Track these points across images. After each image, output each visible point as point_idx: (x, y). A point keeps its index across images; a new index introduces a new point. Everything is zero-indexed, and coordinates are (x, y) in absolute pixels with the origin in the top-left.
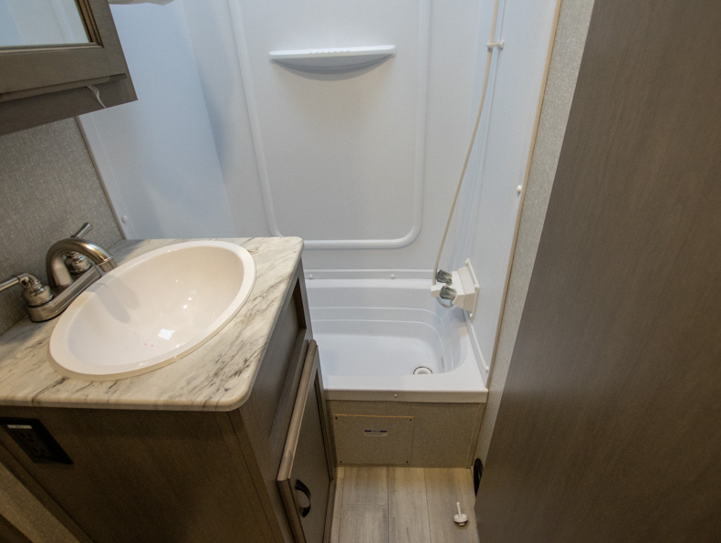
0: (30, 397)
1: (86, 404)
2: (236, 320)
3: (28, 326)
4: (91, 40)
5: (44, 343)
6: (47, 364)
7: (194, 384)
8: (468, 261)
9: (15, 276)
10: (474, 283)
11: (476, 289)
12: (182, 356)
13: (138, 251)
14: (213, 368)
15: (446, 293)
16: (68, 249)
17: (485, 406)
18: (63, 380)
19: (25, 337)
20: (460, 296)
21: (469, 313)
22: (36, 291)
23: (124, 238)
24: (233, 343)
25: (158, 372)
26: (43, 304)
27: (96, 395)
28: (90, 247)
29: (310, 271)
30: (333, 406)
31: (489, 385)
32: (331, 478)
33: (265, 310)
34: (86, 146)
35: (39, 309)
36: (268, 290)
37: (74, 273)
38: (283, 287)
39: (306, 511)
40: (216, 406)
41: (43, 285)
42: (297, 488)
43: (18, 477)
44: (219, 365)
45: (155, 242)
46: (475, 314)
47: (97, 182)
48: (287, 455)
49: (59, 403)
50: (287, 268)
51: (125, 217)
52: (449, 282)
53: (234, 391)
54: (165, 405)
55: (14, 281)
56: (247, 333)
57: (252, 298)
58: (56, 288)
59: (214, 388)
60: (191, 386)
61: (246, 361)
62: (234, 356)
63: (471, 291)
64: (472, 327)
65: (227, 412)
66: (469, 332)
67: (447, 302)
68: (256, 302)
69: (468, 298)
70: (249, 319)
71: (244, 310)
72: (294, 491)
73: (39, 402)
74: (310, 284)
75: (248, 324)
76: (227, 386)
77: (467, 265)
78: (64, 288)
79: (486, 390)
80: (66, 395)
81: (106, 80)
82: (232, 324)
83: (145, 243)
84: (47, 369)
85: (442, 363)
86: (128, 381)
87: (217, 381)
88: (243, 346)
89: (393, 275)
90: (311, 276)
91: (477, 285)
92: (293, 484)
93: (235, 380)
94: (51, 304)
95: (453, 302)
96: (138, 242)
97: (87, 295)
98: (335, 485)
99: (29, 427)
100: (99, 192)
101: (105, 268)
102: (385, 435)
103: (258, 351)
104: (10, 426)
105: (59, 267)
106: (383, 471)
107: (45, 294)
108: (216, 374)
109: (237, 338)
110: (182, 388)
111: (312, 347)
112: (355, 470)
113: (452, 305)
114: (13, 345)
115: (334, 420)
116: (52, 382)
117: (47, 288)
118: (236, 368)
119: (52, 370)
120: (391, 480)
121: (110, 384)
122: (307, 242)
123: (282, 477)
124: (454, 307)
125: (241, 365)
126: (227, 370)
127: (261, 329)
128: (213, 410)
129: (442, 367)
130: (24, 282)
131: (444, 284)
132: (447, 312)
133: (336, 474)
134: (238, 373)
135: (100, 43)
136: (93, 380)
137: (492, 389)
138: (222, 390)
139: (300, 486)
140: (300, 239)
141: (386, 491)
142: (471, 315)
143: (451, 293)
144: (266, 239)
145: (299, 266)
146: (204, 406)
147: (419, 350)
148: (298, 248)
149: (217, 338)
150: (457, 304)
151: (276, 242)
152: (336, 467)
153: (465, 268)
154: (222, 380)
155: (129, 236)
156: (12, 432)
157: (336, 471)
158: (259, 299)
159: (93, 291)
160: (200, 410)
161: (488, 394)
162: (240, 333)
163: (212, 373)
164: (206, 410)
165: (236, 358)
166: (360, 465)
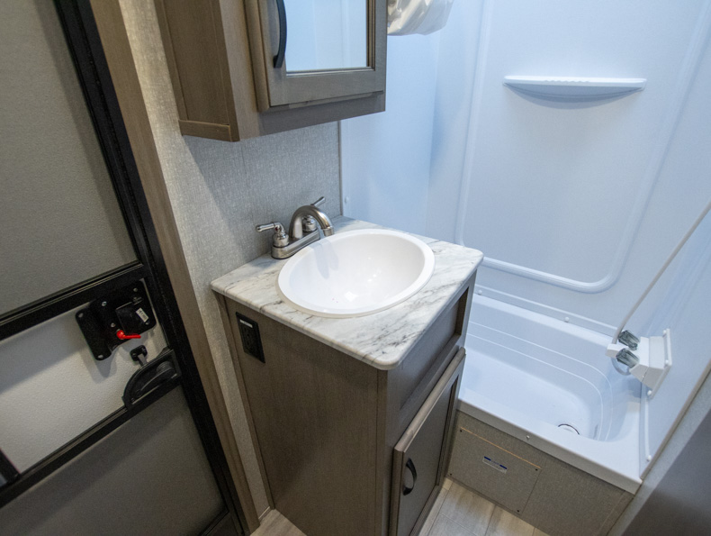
0: (260, 306)
1: (290, 323)
2: (407, 303)
3: (269, 260)
4: (368, 65)
5: (275, 273)
6: (274, 288)
7: (362, 339)
8: (667, 331)
9: (273, 223)
10: (666, 358)
11: (666, 365)
12: (358, 316)
13: (349, 227)
14: (378, 333)
15: (624, 357)
16: (307, 212)
17: (632, 498)
18: (281, 302)
19: (266, 265)
20: (641, 366)
21: (648, 389)
22: (281, 237)
23: (342, 214)
24: (398, 320)
25: (340, 320)
26: (282, 247)
27: (297, 320)
28: (322, 215)
29: (481, 286)
30: (461, 419)
31: (645, 475)
32: (437, 484)
33: (432, 303)
34: (339, 140)
35: (279, 249)
36: (440, 288)
37: (306, 232)
38: (453, 290)
39: (407, 491)
40: (373, 362)
41: (286, 233)
42: (407, 465)
43: (233, 358)
44: (383, 332)
45: (362, 223)
46: (655, 393)
47: (338, 168)
48: (409, 432)
49: (275, 316)
50: (463, 275)
51: (348, 199)
52: (634, 346)
53: (388, 356)
54: (338, 346)
55: (271, 226)
56: (412, 317)
57: (424, 290)
58: (292, 239)
59: (375, 348)
60: (359, 340)
61: (404, 337)
62: (396, 330)
63: (659, 364)
64: (647, 407)
65: (378, 370)
66: (641, 411)
67: (624, 368)
68: (426, 295)
69: (652, 372)
70: (417, 306)
71: (415, 298)
72: (404, 467)
73: (264, 311)
74: (476, 299)
75: (415, 309)
76: (385, 350)
77: (664, 336)
78: (297, 240)
79: (640, 481)
80: (279, 312)
81: (369, 95)
82: (402, 305)
83: (355, 222)
84: (273, 292)
85: (596, 431)
86: (318, 319)
87: (379, 343)
88: (405, 325)
89: (567, 318)
90: (480, 292)
91: (670, 362)
92: (405, 461)
93: (392, 348)
94: (286, 249)
95: (631, 370)
96: (351, 220)
97: (308, 249)
98: (438, 492)
99: (251, 326)
100: (337, 176)
101: (327, 233)
102: (504, 471)
103: (417, 334)
104: (242, 321)
105: (298, 223)
106: (490, 506)
107: (285, 241)
108: (379, 338)
109: (403, 317)
110: (353, 339)
111: (460, 354)
112: (462, 490)
113: (628, 373)
114: (258, 268)
115: (458, 432)
116: (275, 301)
117: (287, 236)
118: (395, 340)
119: (275, 293)
120: (495, 519)
121: (308, 316)
122: (486, 258)
123: (399, 447)
124: (631, 376)
125: (400, 339)
126: (388, 338)
127: (425, 317)
128: (370, 364)
129: (594, 434)
130: (276, 229)
131: (627, 347)
132: (621, 378)
133: (443, 483)
134: (396, 344)
135: (374, 68)
136: (298, 309)
137: (646, 483)
138: (380, 351)
139: (410, 465)
140: (481, 253)
141: (486, 526)
142: (650, 392)
143: (631, 358)
144: (451, 245)
145: (472, 278)
146: (364, 358)
147: (573, 406)
148: (477, 260)
149: (388, 311)
150: (635, 374)
151: (459, 249)
152: (445, 476)
153: (660, 338)
154: (382, 344)
155: (345, 214)
156: (241, 326)
157: (444, 480)
158: (430, 293)
159: (313, 247)
160: (360, 359)
161: (641, 486)
162: (406, 314)
163: (377, 336)
164: (364, 361)
165: (398, 332)
166: (468, 488)
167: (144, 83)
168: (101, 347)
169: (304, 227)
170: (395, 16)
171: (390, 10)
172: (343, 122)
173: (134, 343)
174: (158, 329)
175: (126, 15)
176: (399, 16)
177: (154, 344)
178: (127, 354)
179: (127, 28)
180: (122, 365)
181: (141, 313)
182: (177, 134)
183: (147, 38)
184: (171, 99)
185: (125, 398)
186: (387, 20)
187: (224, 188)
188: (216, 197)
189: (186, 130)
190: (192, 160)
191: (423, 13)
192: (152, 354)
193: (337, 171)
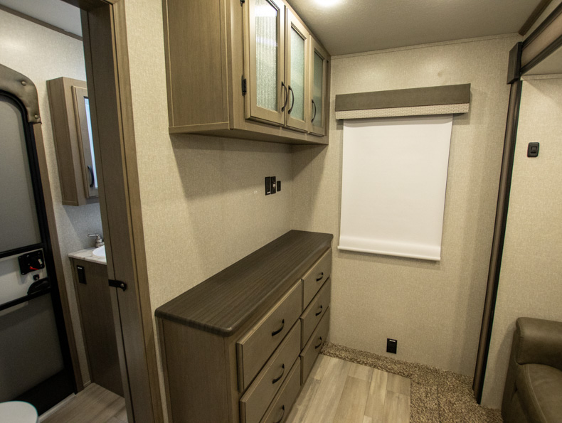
55: (94, 235)
99: (81, 268)
107: (101, 241)
130: (97, 236)
156: (78, 269)
168: (24, 270)
173: (35, 273)
174: (45, 269)
177: (42, 274)
178: (32, 277)
180: (30, 279)
181: (40, 261)
182: (61, 205)
184: (60, 195)
185: (28, 293)
188: (73, 224)
189: (64, 203)
192: (41, 277)
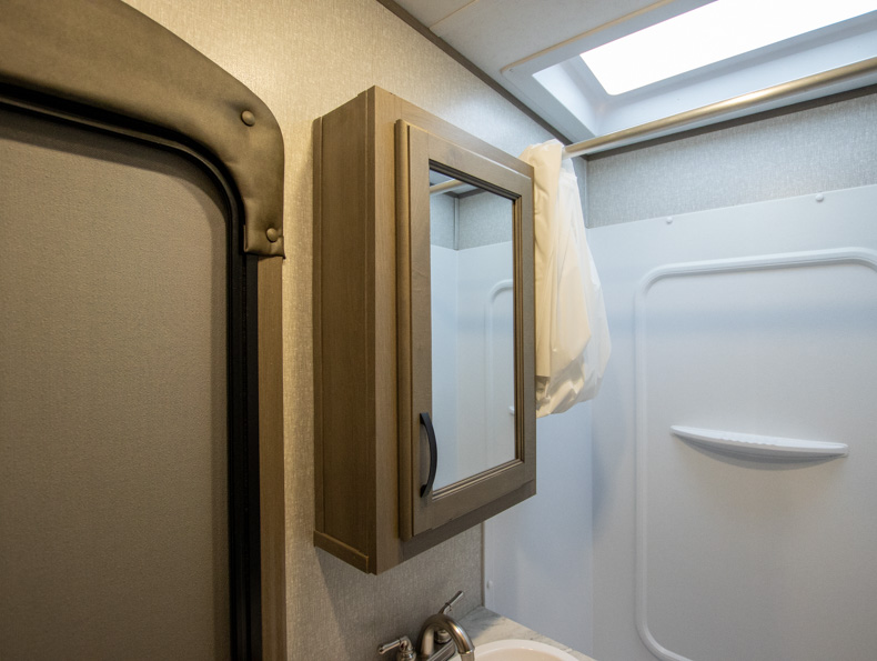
4: (517, 457)
9: (399, 638)
22: (407, 656)
23: (483, 604)
41: (413, 652)
45: (509, 623)
47: (480, 546)
51: (491, 582)
55: (395, 644)
58: (419, 656)
78: (427, 657)
83: (501, 620)
96: (495, 616)
100: (478, 556)
105: (429, 639)
117: (415, 655)
130: (402, 646)
135: (523, 460)
155: (487, 605)
167: (289, 499)
169: (436, 636)
170: (544, 402)
171: (539, 396)
172: (487, 522)
175: (286, 442)
176: (548, 402)
179: (285, 453)
183: (301, 457)
186: (536, 405)
187: (347, 597)
190: (319, 572)
191: (572, 399)
193: (478, 549)
